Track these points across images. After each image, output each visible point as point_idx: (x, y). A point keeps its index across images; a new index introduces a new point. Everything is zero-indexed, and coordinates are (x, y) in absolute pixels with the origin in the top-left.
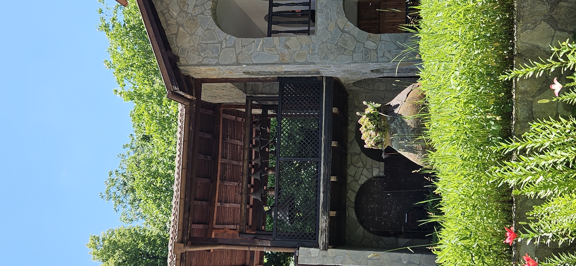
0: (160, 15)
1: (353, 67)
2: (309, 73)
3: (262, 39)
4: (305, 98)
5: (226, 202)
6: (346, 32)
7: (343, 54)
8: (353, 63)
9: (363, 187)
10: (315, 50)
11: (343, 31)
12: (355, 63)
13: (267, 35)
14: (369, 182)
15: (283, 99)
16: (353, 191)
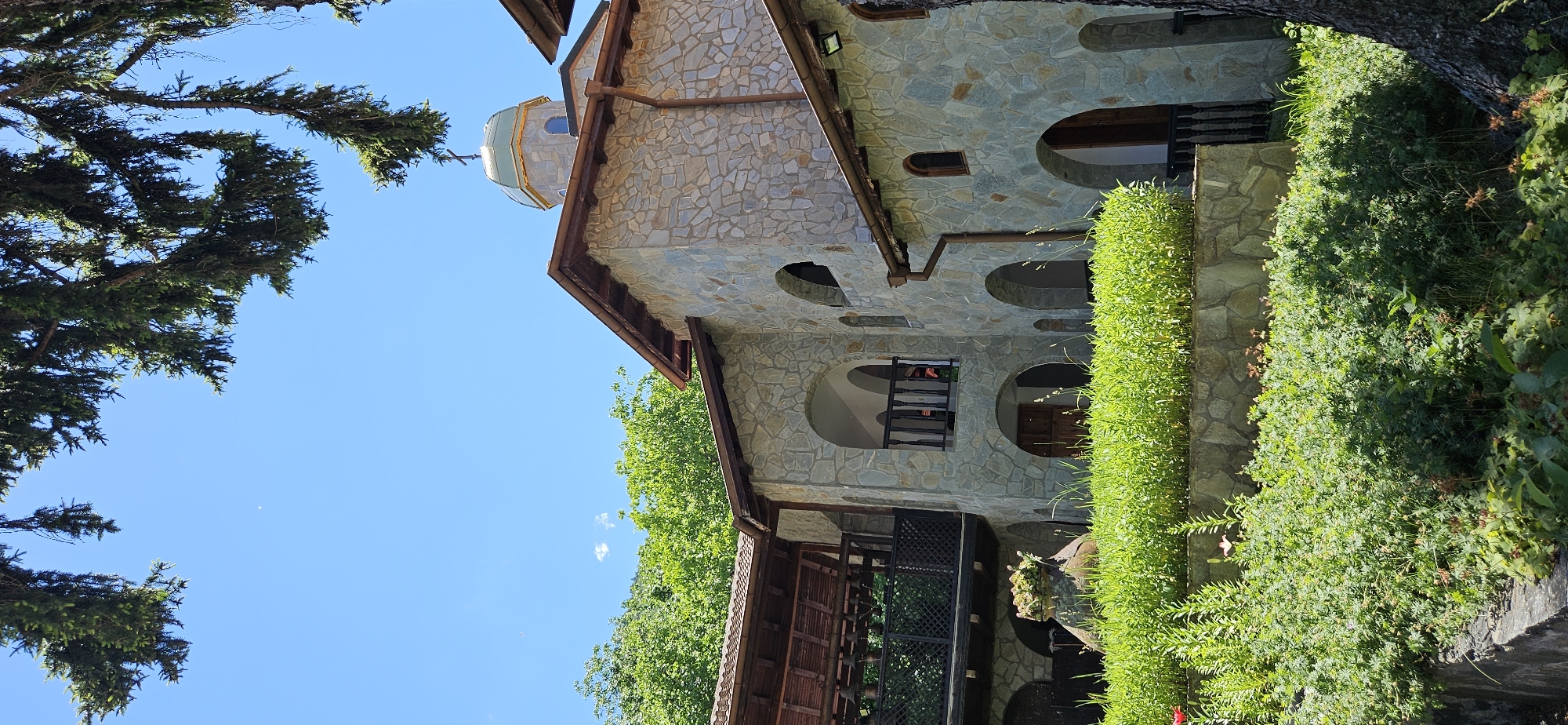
0: (731, 406)
1: (1007, 502)
2: (941, 506)
3: (875, 451)
4: (932, 544)
5: (796, 703)
6: (998, 451)
7: (992, 482)
8: (1007, 497)
9: (1017, 695)
10: (952, 472)
11: (994, 449)
12: (1011, 496)
13: (882, 446)
14: (1027, 689)
15: (899, 542)
16: (1001, 700)
